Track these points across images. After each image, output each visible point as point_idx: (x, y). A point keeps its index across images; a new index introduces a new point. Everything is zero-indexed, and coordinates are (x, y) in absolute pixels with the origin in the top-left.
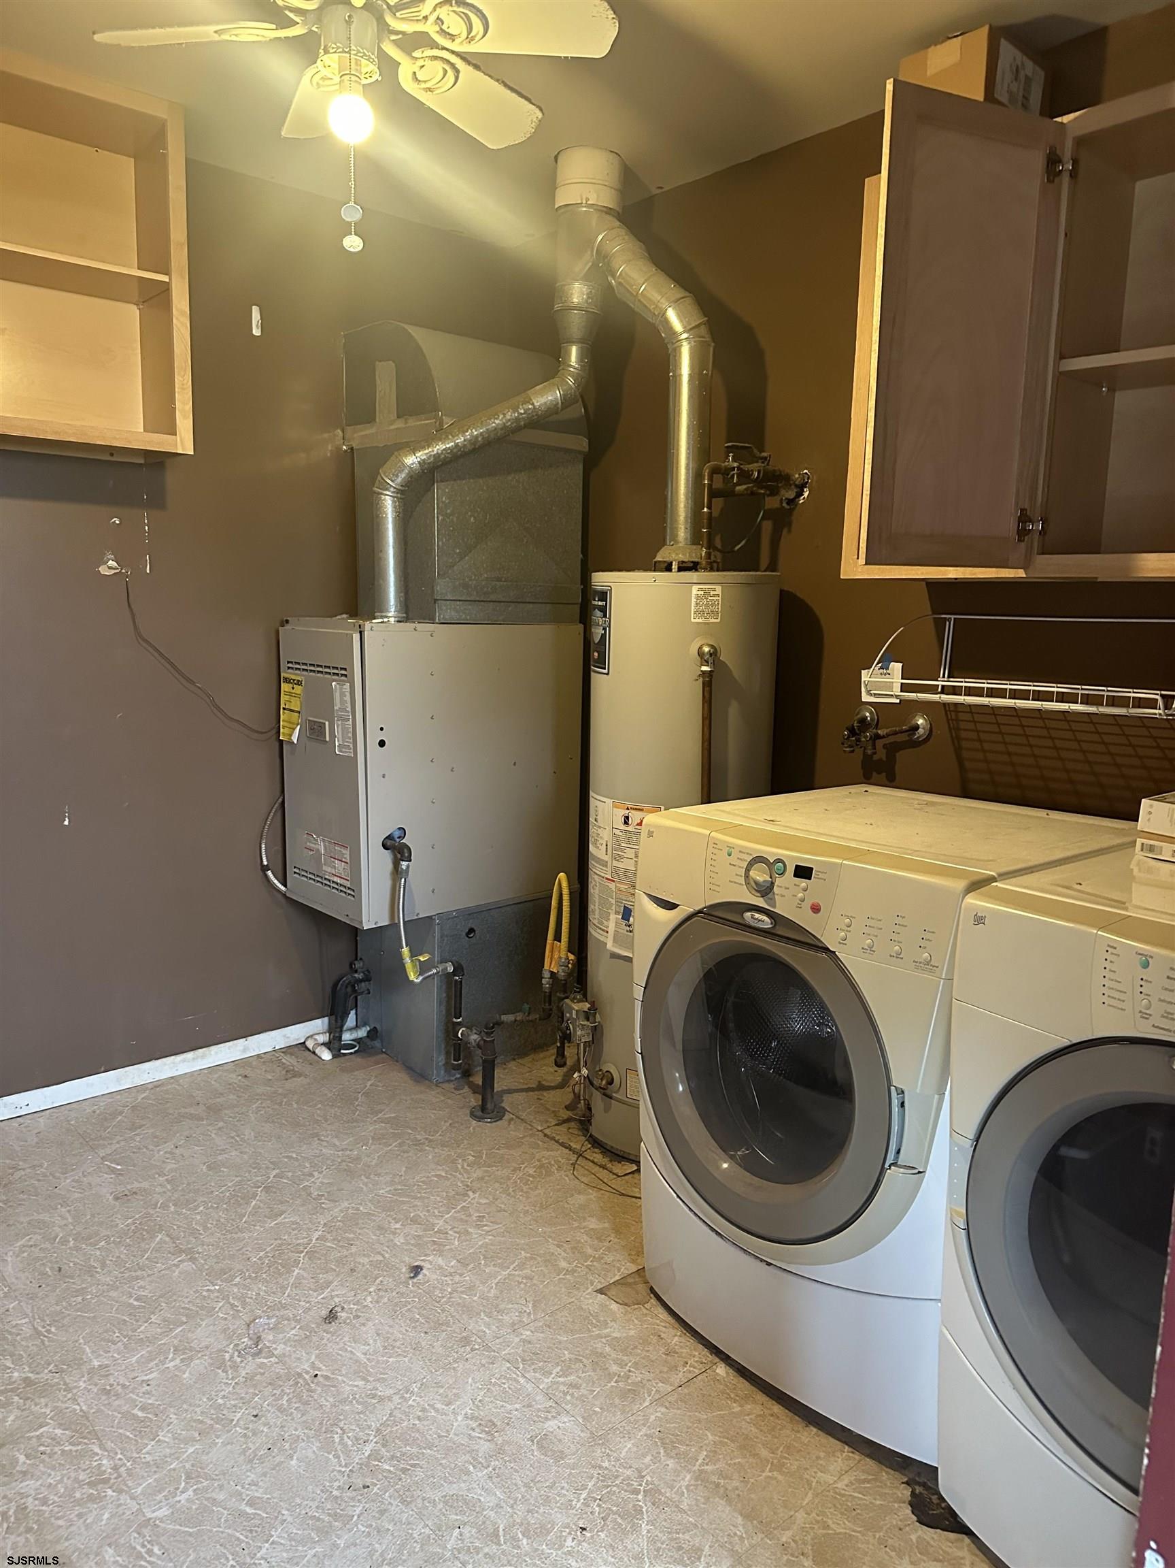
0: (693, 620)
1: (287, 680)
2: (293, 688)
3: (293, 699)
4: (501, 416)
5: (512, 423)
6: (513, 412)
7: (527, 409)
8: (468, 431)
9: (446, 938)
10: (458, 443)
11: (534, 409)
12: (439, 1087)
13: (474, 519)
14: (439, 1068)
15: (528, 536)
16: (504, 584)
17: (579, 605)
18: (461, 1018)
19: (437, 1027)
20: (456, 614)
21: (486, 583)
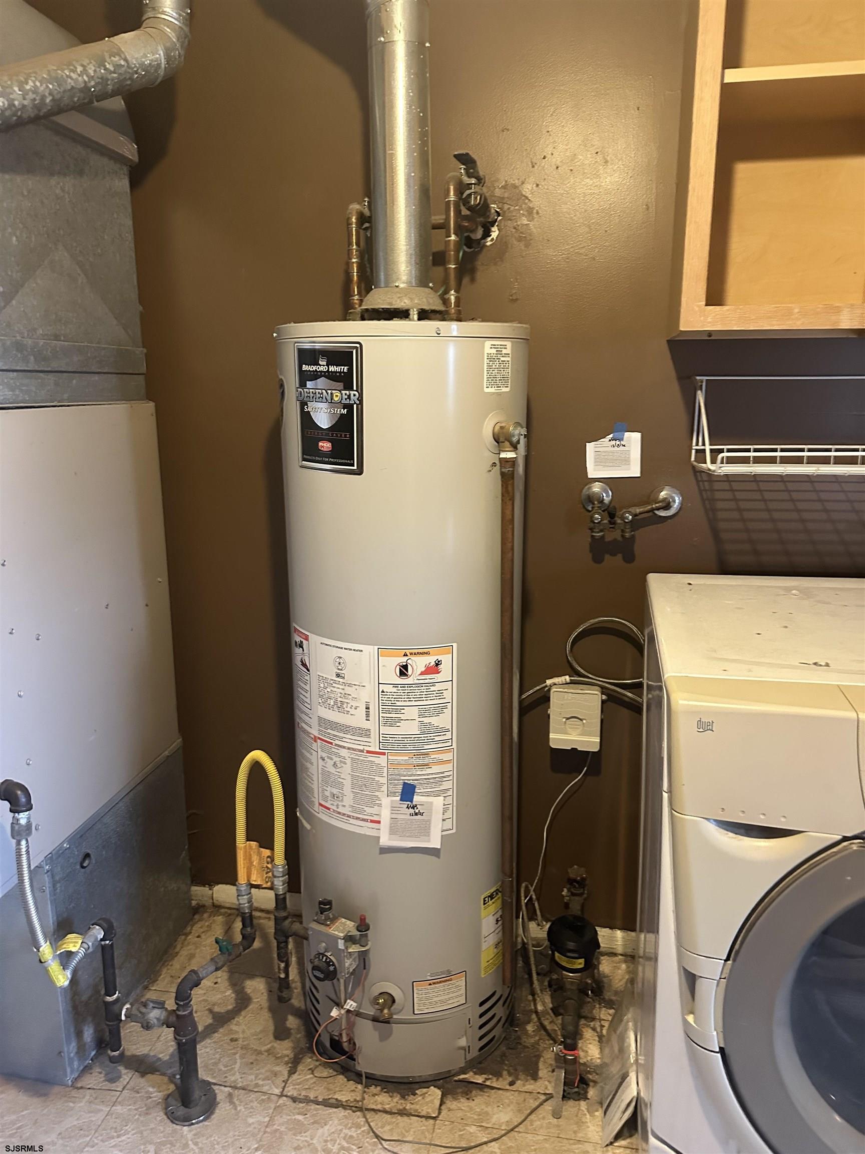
0: (486, 390)
4: (79, 69)
5: (97, 84)
6: (97, 65)
7: (117, 65)
8: (27, 83)
9: (58, 885)
10: (13, 100)
11: (127, 66)
12: (81, 1088)
13: (17, 240)
14: (71, 1060)
15: (82, 275)
16: (66, 343)
17: (144, 376)
18: (117, 992)
19: (63, 1011)
20: (11, 393)
21: (44, 342)
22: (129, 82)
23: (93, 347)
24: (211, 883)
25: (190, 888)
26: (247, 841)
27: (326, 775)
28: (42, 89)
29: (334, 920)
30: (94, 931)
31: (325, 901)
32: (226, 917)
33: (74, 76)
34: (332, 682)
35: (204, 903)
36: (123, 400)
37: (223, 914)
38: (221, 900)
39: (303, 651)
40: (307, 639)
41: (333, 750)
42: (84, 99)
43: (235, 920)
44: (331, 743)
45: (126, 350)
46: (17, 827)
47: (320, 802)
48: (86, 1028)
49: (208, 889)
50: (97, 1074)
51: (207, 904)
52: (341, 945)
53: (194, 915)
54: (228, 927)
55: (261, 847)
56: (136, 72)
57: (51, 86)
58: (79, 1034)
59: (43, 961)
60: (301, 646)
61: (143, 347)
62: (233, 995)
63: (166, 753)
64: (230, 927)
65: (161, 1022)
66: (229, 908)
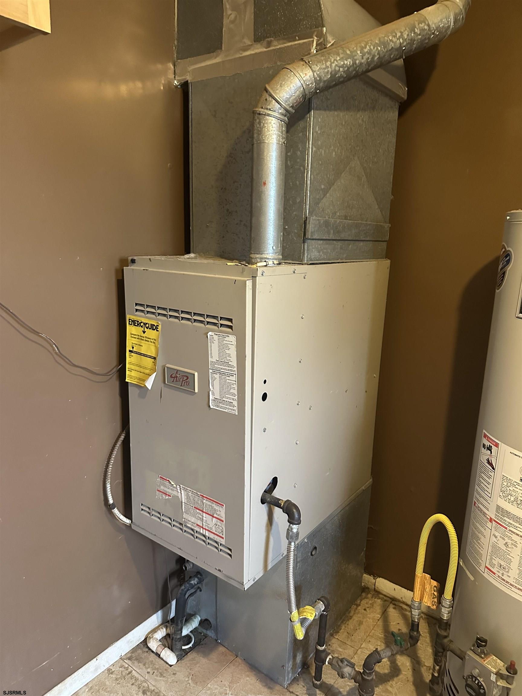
1: (134, 323)
2: (144, 332)
3: (143, 343)
4: (399, 34)
5: (407, 44)
6: (409, 31)
7: (422, 29)
8: (366, 48)
9: (298, 564)
10: (356, 60)
11: (429, 30)
12: (292, 692)
13: (335, 154)
14: (288, 673)
15: (365, 176)
16: (350, 221)
17: (386, 242)
18: (325, 645)
19: (289, 642)
20: (318, 254)
21: (339, 221)
22: (427, 41)
23: (364, 223)
24: (376, 575)
25: (363, 575)
26: (423, 572)
27: (496, 549)
28: (374, 50)
29: (487, 655)
30: (319, 605)
31: (482, 639)
32: (383, 601)
33: (394, 40)
34: (515, 484)
35: (369, 586)
36: (374, 259)
37: (382, 599)
38: (380, 588)
39: (491, 453)
40: (497, 445)
41: (507, 533)
42: (397, 55)
43: (389, 605)
44: (506, 528)
45: (380, 225)
46: (291, 533)
47: (487, 565)
48: (298, 654)
49: (372, 578)
50: (301, 686)
51: (370, 587)
52: (493, 678)
53: (362, 593)
54: (384, 610)
55: (432, 578)
56: (433, 33)
57: (379, 48)
58: (295, 657)
59: (292, 621)
60: (490, 449)
61: (389, 223)
62: (388, 663)
63: (363, 488)
64: (386, 610)
65: (351, 677)
66: (385, 596)
